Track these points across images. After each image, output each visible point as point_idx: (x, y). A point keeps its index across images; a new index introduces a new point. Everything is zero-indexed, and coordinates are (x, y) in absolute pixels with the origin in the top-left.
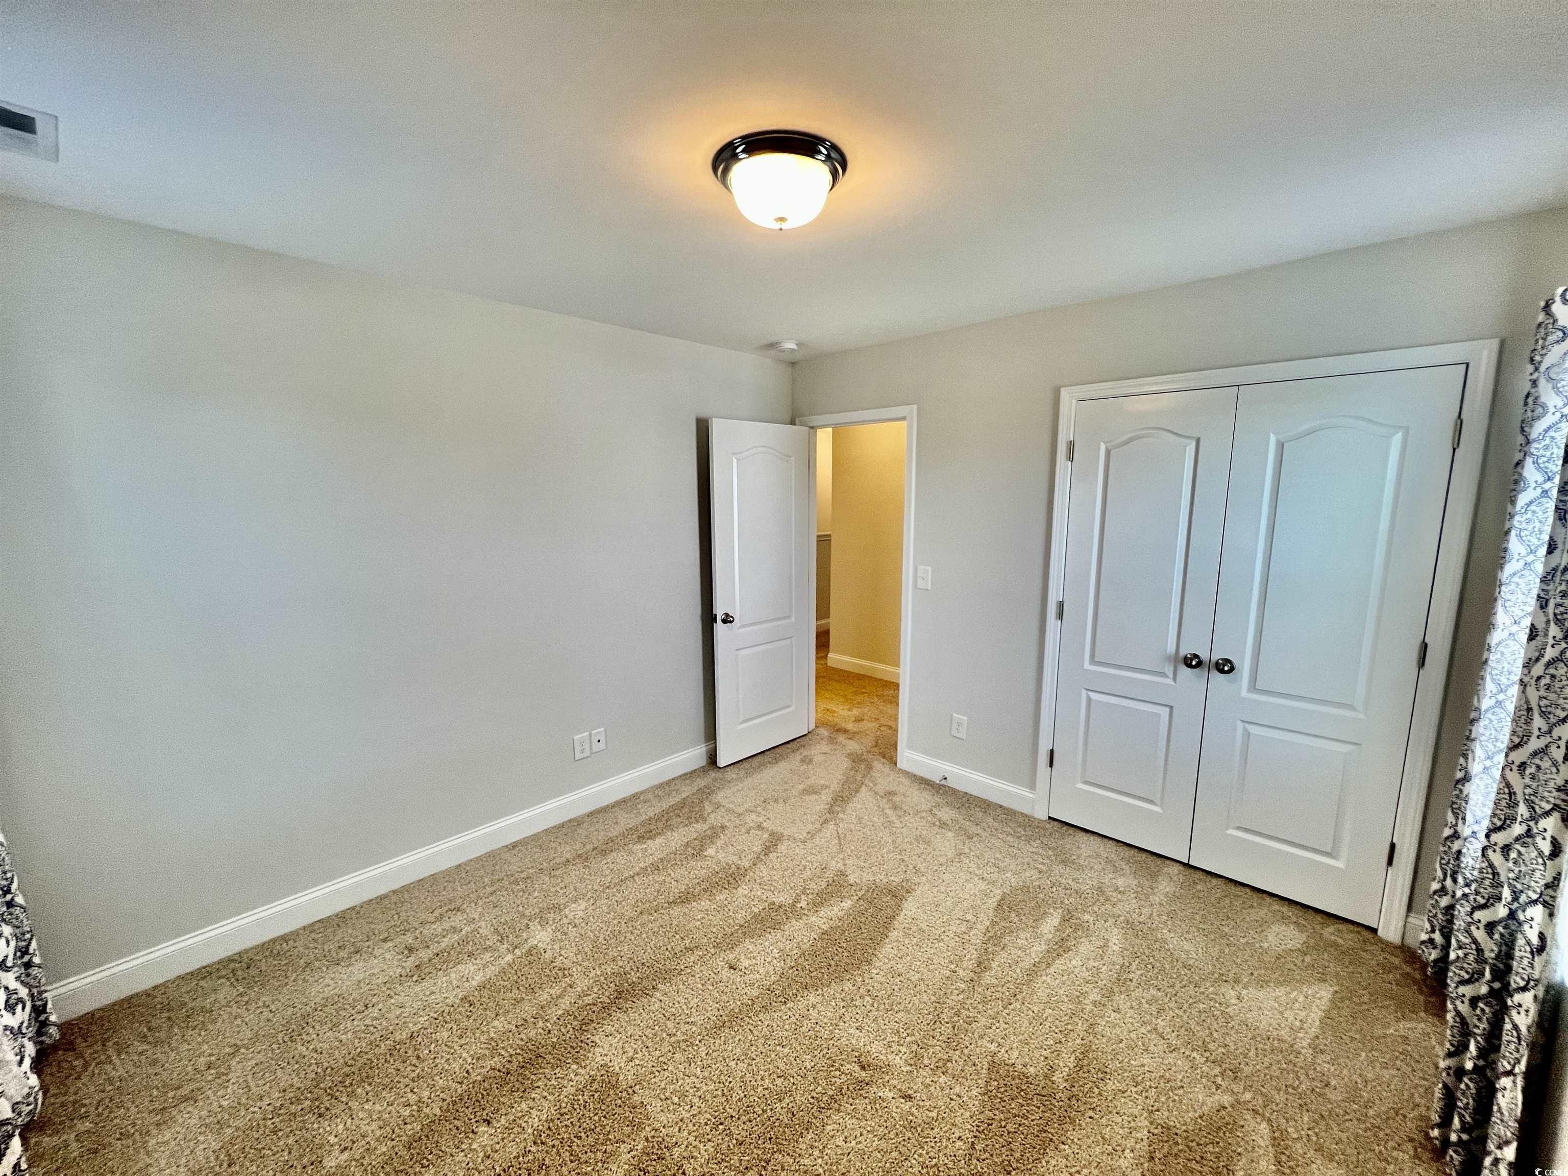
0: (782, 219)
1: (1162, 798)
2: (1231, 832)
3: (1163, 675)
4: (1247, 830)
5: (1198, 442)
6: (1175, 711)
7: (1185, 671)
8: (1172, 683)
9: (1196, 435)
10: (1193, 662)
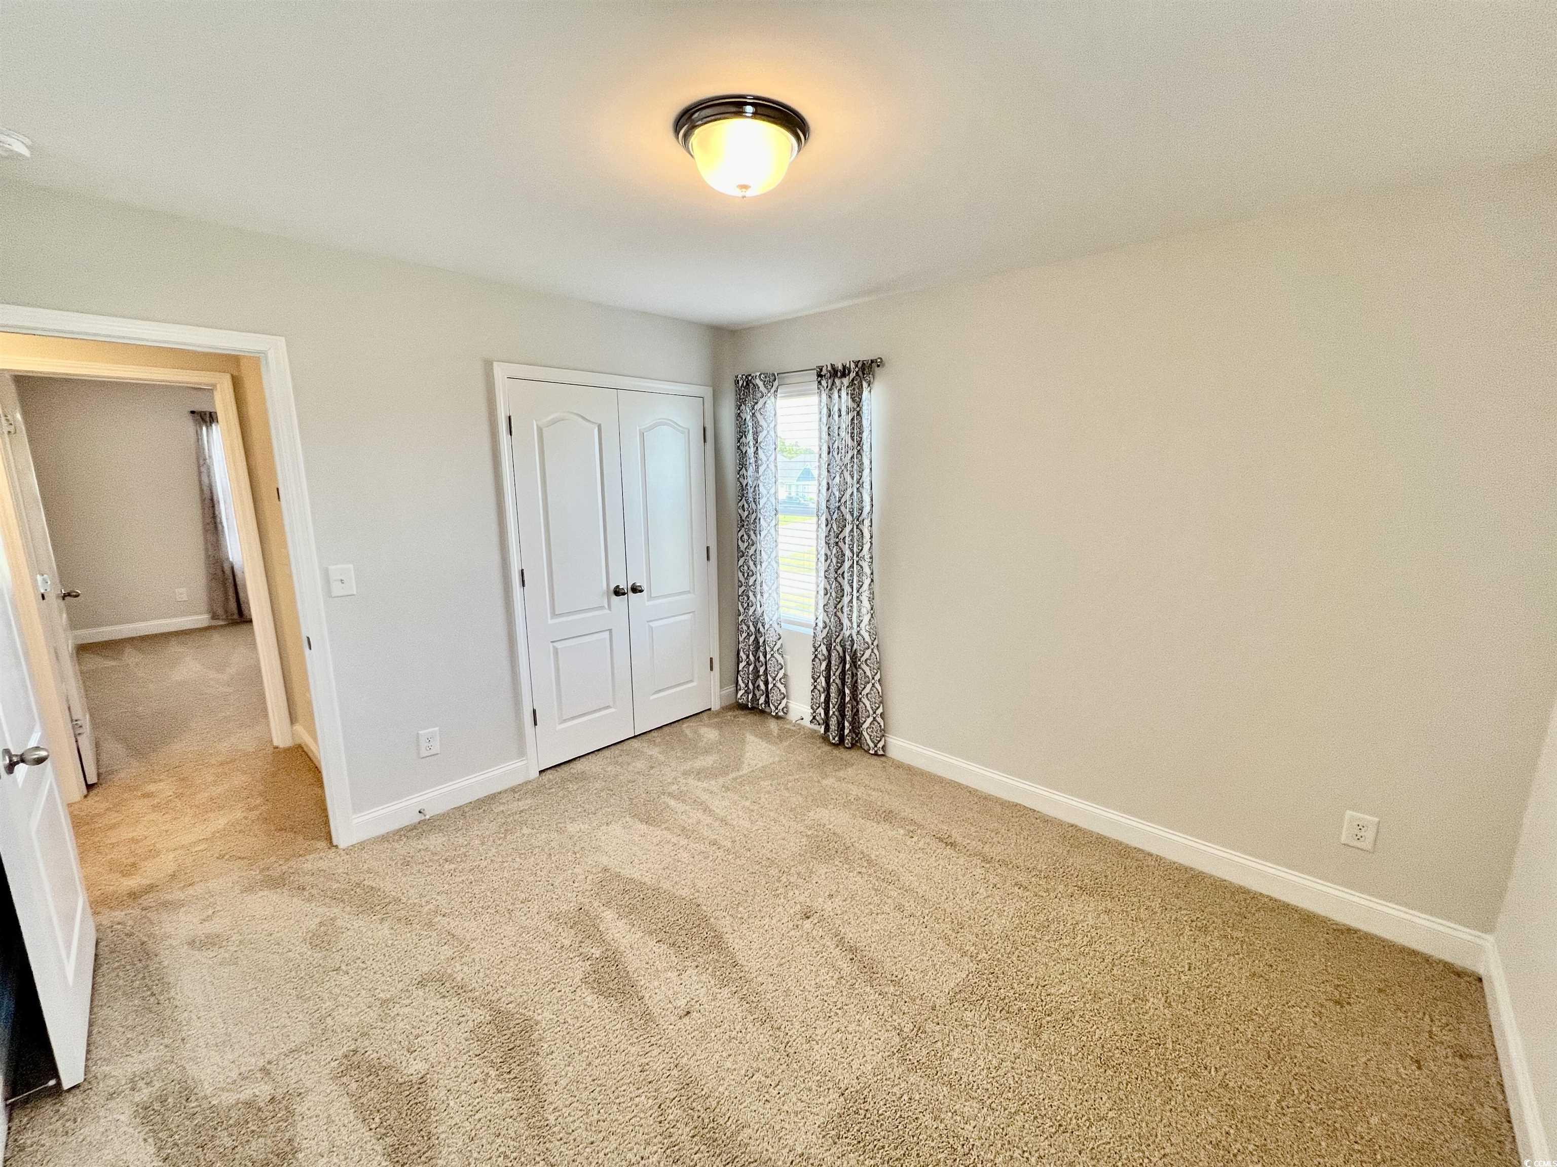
0: (744, 187)
1: (614, 702)
2: (652, 698)
3: (602, 608)
4: (660, 691)
5: (599, 427)
6: (613, 631)
7: (615, 598)
8: (607, 611)
9: (599, 422)
10: (618, 592)
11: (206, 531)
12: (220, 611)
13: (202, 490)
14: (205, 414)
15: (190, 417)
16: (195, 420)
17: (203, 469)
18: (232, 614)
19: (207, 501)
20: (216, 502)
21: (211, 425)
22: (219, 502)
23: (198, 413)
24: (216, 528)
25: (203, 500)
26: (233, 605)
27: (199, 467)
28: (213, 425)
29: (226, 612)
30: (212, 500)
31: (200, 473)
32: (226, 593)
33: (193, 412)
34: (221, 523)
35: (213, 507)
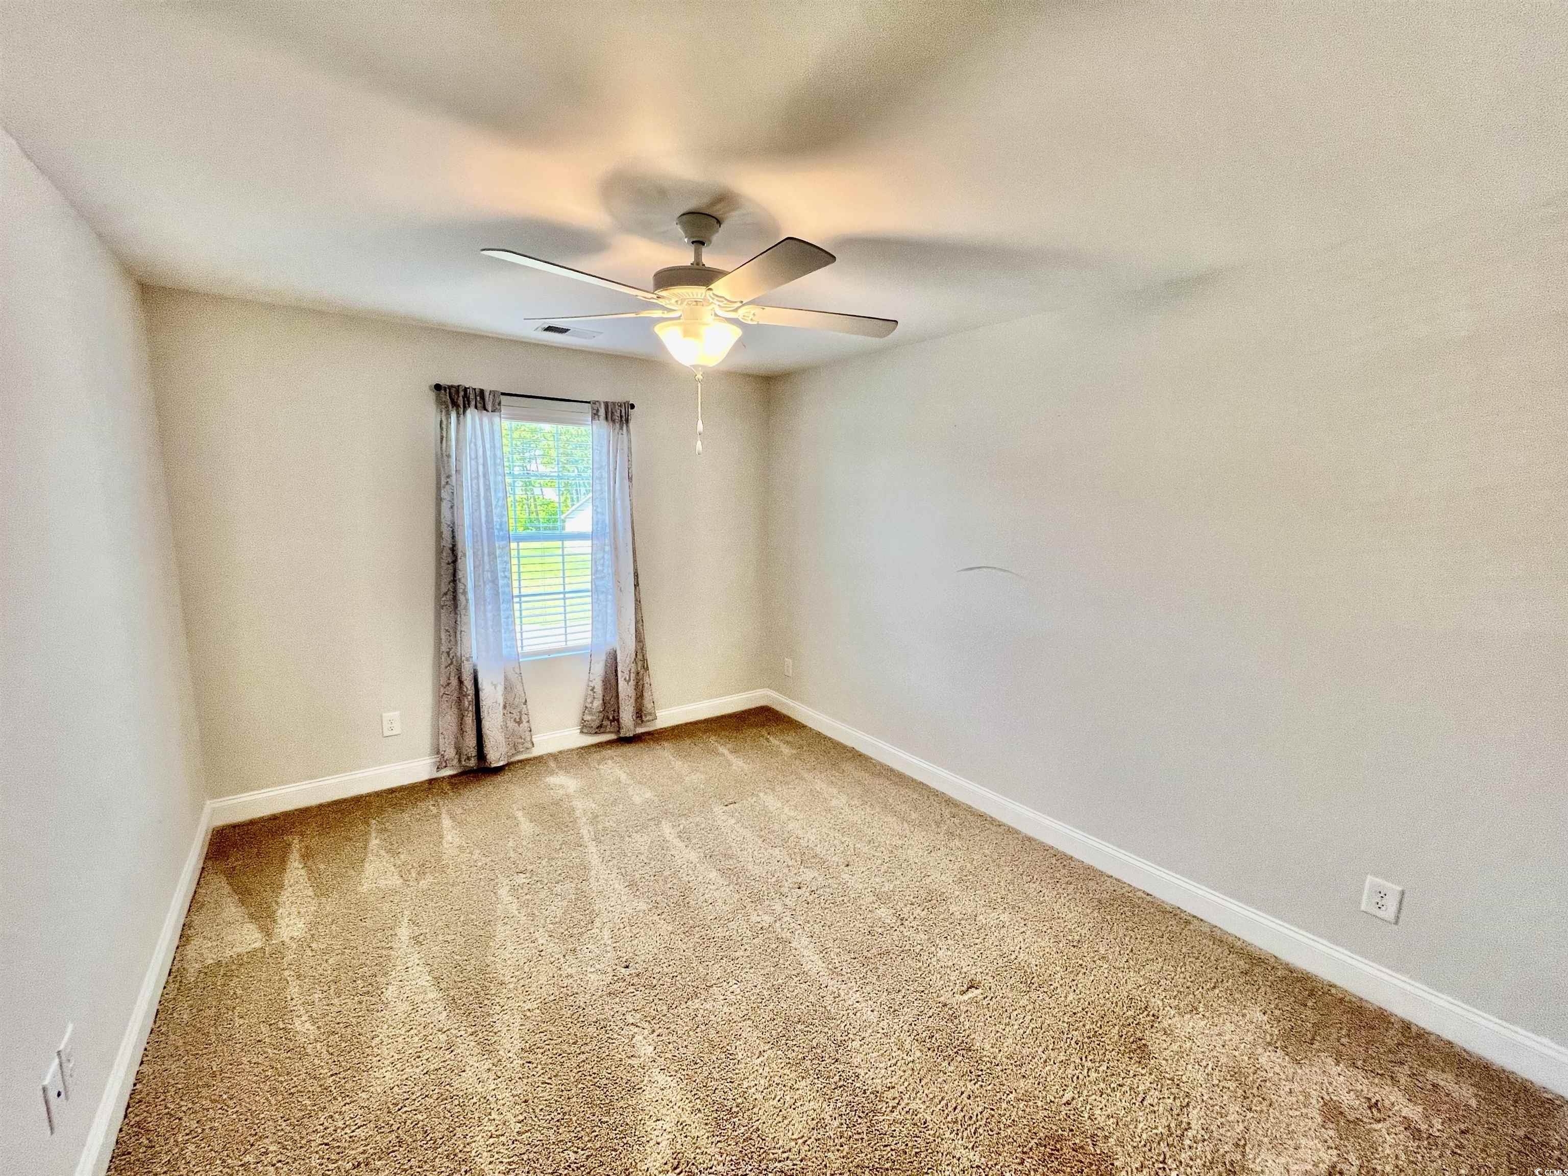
11: (439, 607)
12: (450, 753)
13: (439, 535)
14: (458, 392)
15: (432, 396)
16: (439, 402)
17: (445, 494)
18: (469, 759)
19: (446, 553)
20: (460, 554)
21: (464, 412)
22: (465, 555)
23: (445, 389)
24: (455, 598)
25: (439, 551)
26: (470, 741)
27: (439, 488)
28: (468, 412)
29: (459, 752)
30: (453, 549)
31: (439, 500)
32: (461, 718)
33: (438, 387)
34: (465, 593)
35: (455, 561)
